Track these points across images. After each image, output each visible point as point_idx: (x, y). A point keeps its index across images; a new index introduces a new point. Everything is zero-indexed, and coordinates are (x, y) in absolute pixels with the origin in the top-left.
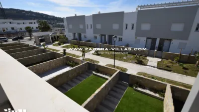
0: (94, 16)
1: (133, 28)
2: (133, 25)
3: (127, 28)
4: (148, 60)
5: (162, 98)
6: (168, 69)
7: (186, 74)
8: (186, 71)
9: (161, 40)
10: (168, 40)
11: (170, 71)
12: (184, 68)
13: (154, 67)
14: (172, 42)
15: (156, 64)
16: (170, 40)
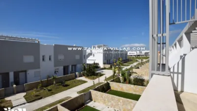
4: (10, 101)
6: (38, 98)
7: (53, 94)
8: (52, 91)
9: (15, 73)
10: (22, 71)
11: (41, 98)
12: (49, 90)
13: (24, 104)
14: (28, 72)
15: (24, 100)
16: (25, 71)
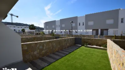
0: (61, 20)
1: (83, 25)
2: (83, 23)
3: (80, 25)
5: (105, 48)
14: (108, 30)
